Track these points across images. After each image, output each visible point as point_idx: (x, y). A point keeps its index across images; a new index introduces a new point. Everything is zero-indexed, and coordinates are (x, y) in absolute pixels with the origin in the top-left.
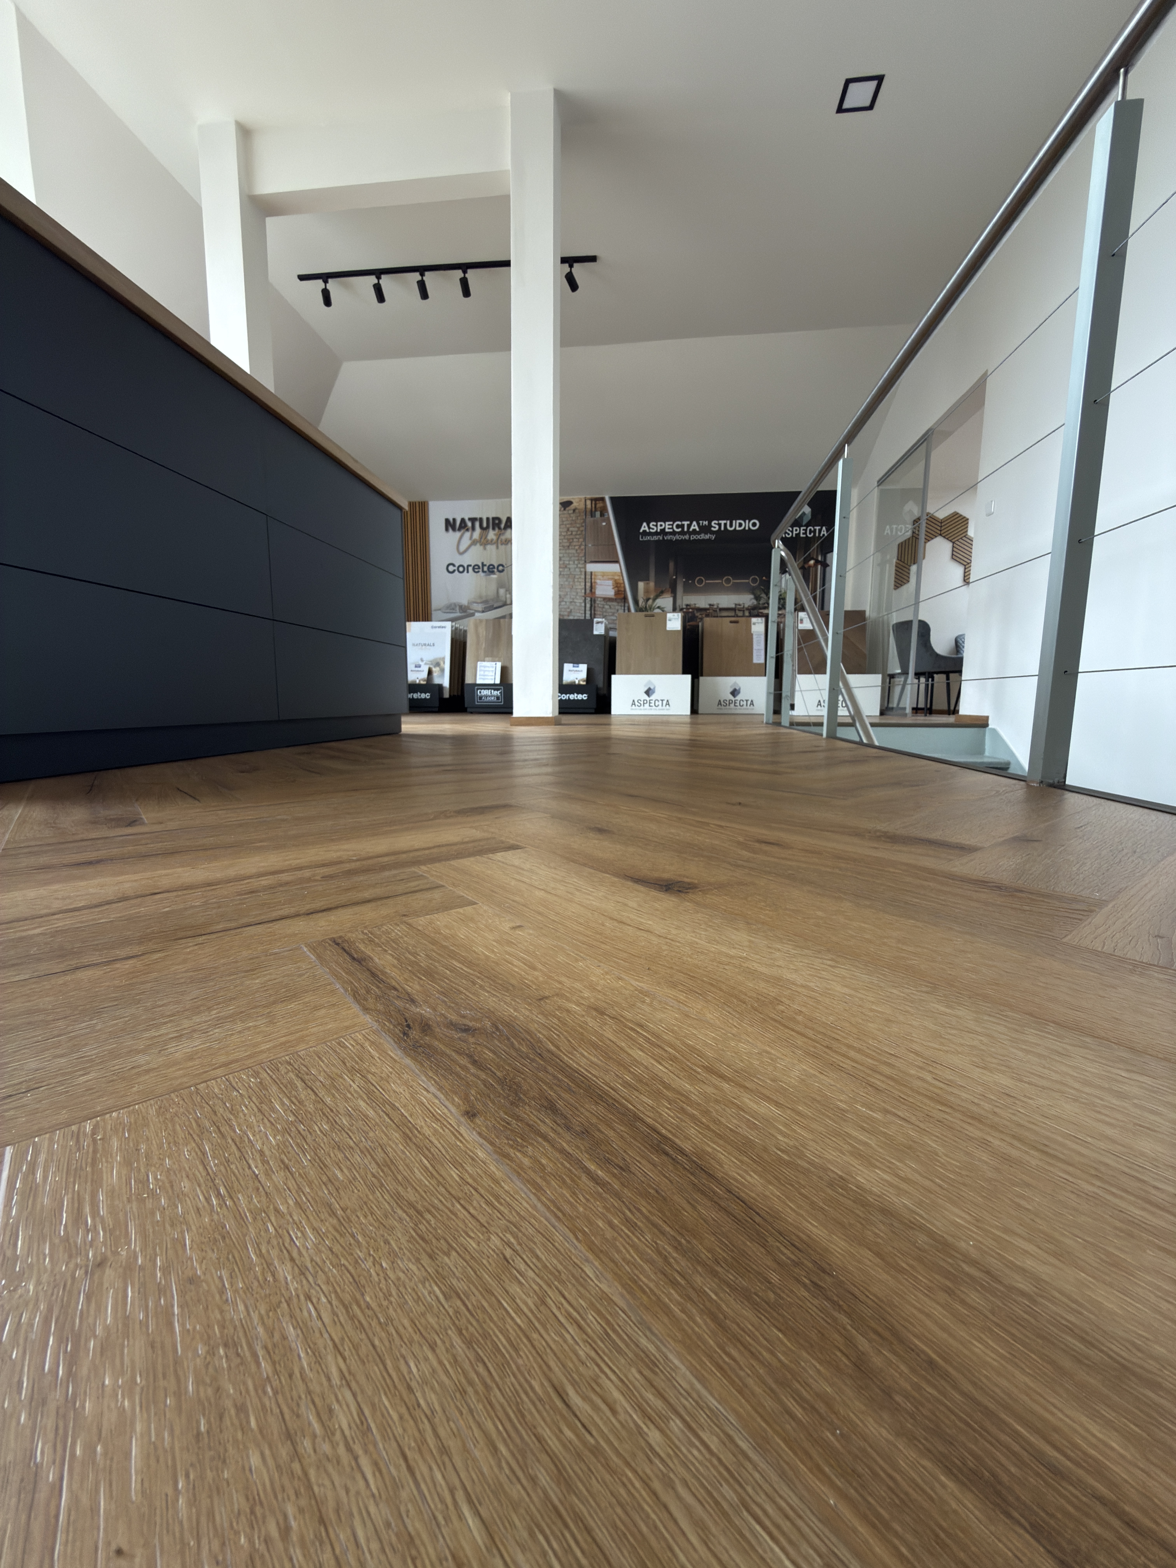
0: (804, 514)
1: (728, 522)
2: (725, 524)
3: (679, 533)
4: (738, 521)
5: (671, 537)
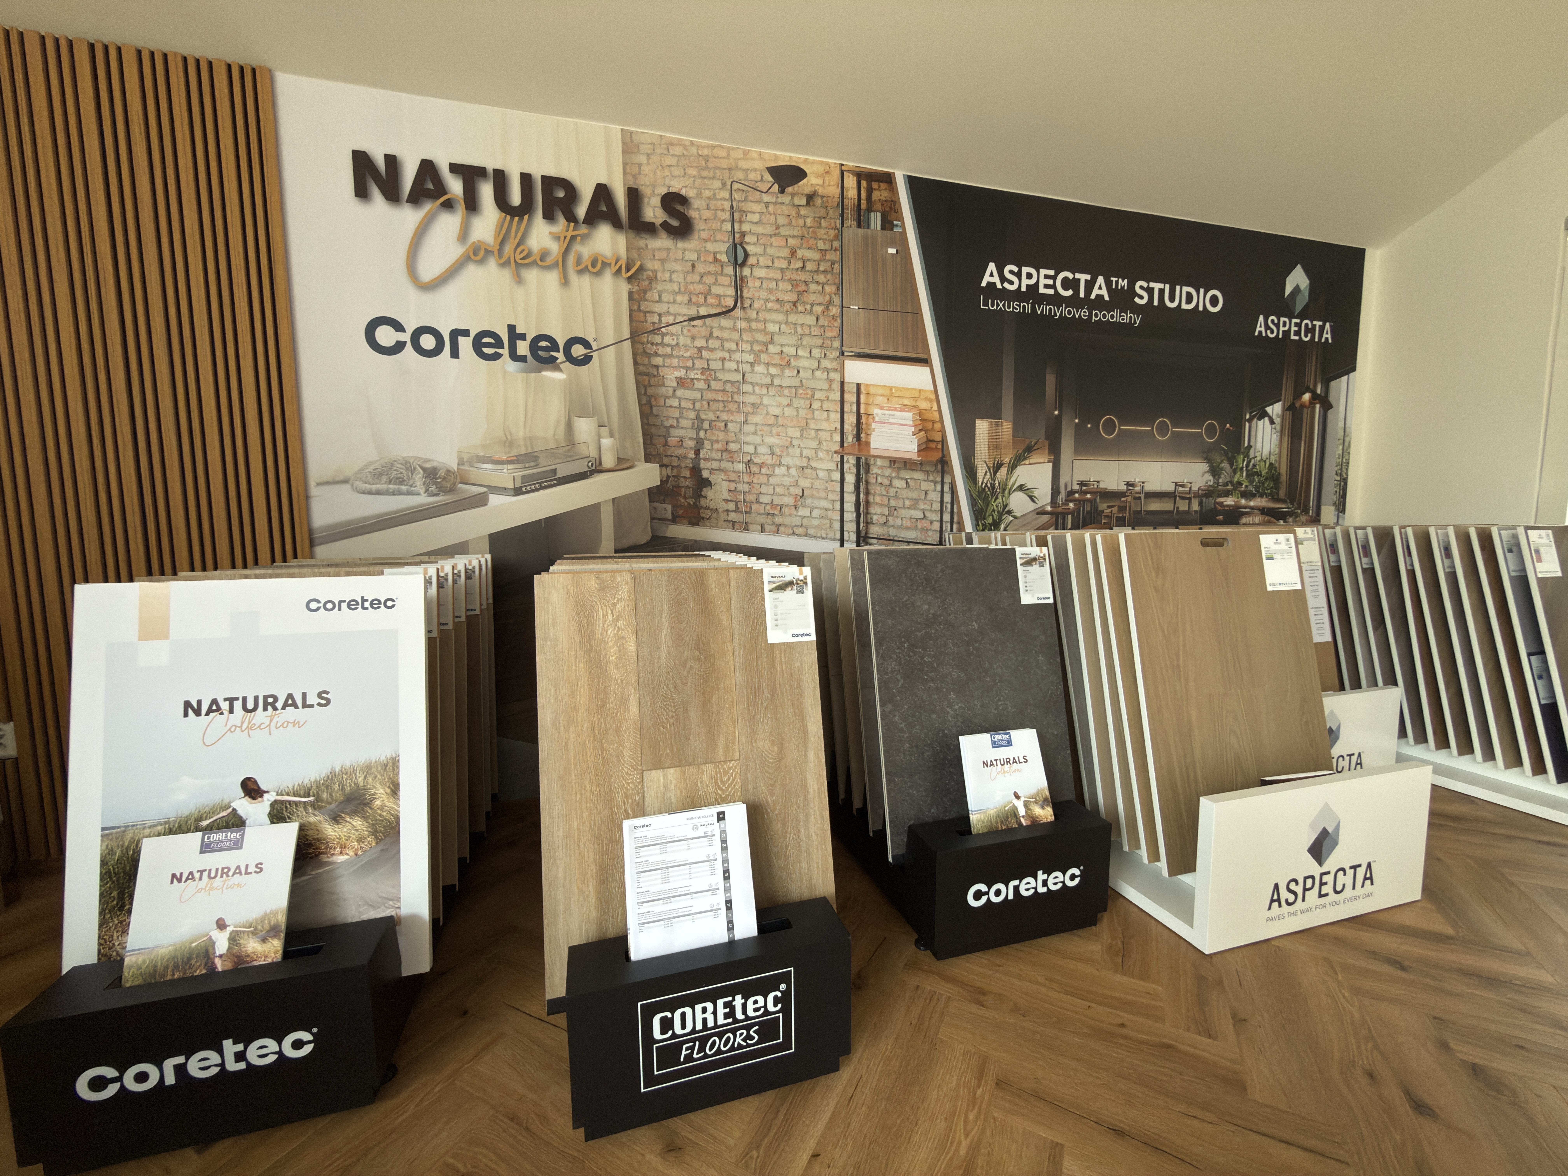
0: (1297, 290)
1: (1167, 286)
2: (1162, 292)
3: (1069, 301)
4: (1186, 289)
5: (1050, 309)
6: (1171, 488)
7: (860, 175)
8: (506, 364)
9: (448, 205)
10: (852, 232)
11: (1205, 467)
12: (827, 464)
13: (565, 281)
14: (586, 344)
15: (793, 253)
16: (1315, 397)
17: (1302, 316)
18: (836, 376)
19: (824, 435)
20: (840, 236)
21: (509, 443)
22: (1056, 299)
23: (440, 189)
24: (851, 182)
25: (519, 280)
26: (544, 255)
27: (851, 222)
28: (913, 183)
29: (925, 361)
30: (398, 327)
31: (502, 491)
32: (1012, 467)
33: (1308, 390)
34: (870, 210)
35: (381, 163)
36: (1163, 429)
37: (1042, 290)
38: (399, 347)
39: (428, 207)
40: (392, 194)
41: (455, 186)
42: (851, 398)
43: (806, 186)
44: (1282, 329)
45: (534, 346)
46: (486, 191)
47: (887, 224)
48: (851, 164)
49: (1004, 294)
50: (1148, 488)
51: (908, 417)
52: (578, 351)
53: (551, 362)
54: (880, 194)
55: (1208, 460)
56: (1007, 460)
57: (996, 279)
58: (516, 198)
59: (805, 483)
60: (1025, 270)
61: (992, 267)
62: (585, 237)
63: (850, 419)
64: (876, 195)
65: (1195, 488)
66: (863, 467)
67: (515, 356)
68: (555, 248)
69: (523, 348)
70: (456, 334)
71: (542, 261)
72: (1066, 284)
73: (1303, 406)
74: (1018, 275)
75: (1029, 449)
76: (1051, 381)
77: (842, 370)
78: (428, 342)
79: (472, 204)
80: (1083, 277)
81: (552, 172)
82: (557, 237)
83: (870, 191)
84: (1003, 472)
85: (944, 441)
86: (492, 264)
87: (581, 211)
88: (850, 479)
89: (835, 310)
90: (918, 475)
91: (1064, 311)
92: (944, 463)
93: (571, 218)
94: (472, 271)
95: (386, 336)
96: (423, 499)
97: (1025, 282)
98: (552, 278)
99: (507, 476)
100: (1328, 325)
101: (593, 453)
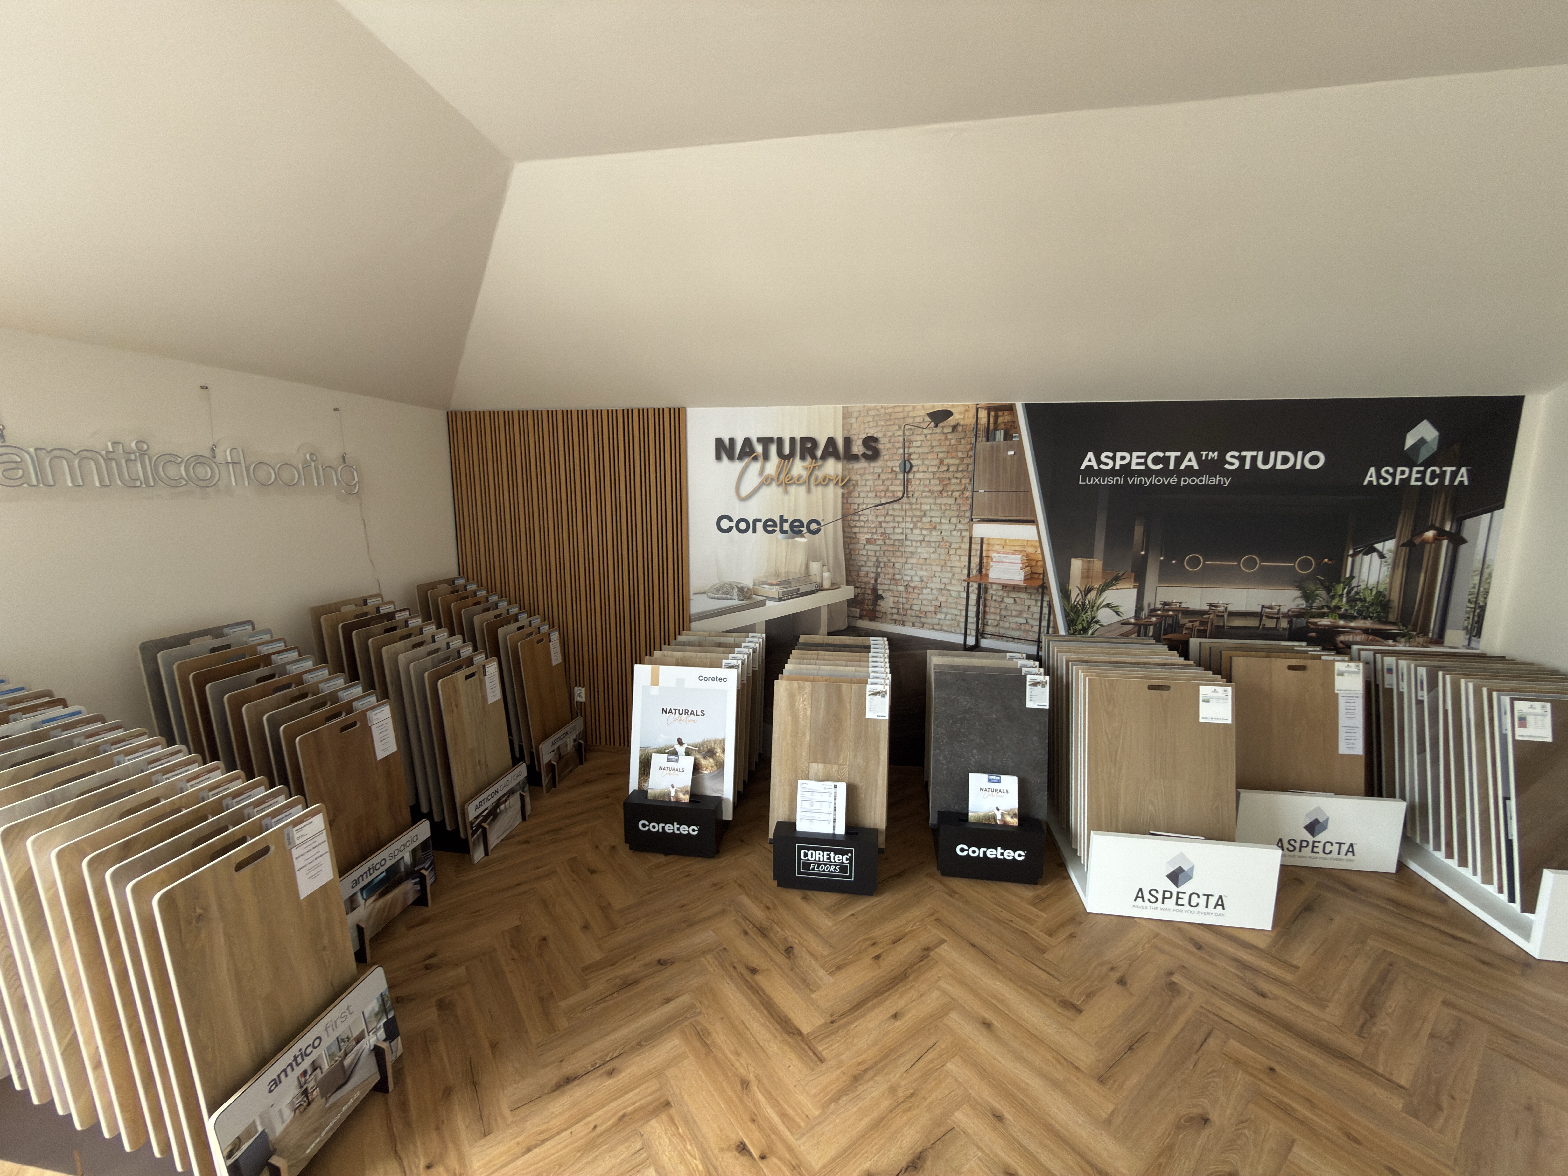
0: (1422, 442)
1: (1261, 454)
2: (1254, 459)
3: (1157, 473)
4: (1281, 454)
5: (1141, 480)
6: (1258, 609)
7: (989, 409)
8: (778, 535)
9: (755, 458)
10: (983, 445)
11: (1298, 593)
12: (958, 588)
13: (809, 491)
14: (818, 523)
15: (941, 462)
16: (1441, 534)
17: (1427, 464)
18: (967, 534)
19: (958, 570)
20: (974, 448)
21: (777, 575)
22: (1148, 472)
23: (753, 451)
24: (983, 414)
25: (786, 492)
26: (799, 477)
27: (982, 438)
28: (1030, 408)
29: (1033, 522)
30: (731, 520)
31: (772, 599)
32: (1101, 591)
33: (1432, 527)
34: (996, 429)
35: (727, 442)
36: (1251, 564)
37: (1134, 467)
38: (731, 528)
39: (746, 460)
40: (731, 457)
41: (759, 449)
42: (976, 547)
43: (951, 421)
44: (1399, 477)
45: (792, 525)
46: (773, 449)
47: (1008, 436)
48: (983, 403)
49: (1100, 473)
50: (1231, 608)
51: (1018, 558)
52: (814, 526)
53: (799, 533)
54: (1004, 418)
55: (1300, 588)
56: (1097, 586)
57: (1094, 464)
58: (787, 451)
59: (942, 599)
60: (1119, 455)
61: (1090, 455)
62: (820, 466)
63: (975, 560)
64: (1000, 420)
65: (1284, 610)
66: (983, 590)
67: (782, 531)
68: (805, 474)
69: (786, 526)
70: (756, 521)
71: (798, 481)
72: (1156, 461)
73: (1424, 542)
74: (1113, 459)
75: (1117, 579)
76: (1139, 531)
77: (971, 530)
78: (743, 526)
79: (766, 456)
80: (1173, 455)
81: (805, 434)
82: (806, 468)
83: (996, 417)
84: (1092, 595)
85: (1045, 573)
86: (774, 485)
87: (819, 453)
88: (973, 597)
89: (968, 494)
90: (1024, 595)
91: (1154, 480)
92: (1044, 588)
93: (814, 457)
94: (765, 490)
95: (725, 524)
96: (736, 602)
97: (1119, 462)
98: (803, 489)
99: (775, 592)
100: (1463, 470)
101: (819, 580)
